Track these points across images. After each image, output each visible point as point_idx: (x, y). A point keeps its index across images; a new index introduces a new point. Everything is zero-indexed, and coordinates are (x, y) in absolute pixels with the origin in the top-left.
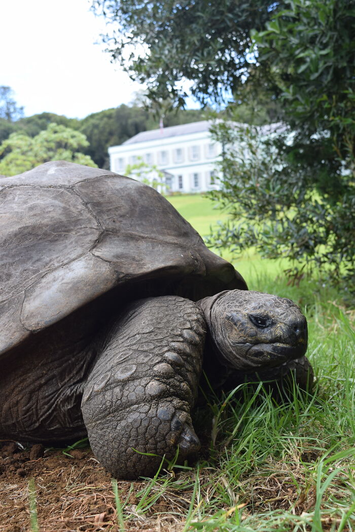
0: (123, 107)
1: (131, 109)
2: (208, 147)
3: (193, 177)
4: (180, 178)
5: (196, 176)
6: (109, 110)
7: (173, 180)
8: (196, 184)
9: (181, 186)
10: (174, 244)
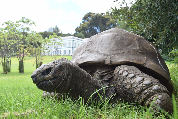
0: (46, 32)
1: (48, 32)
2: (69, 43)
3: (64, 51)
4: (61, 51)
5: (65, 51)
6: (42, 32)
7: (59, 52)
8: (65, 53)
9: (61, 53)
10: (102, 54)
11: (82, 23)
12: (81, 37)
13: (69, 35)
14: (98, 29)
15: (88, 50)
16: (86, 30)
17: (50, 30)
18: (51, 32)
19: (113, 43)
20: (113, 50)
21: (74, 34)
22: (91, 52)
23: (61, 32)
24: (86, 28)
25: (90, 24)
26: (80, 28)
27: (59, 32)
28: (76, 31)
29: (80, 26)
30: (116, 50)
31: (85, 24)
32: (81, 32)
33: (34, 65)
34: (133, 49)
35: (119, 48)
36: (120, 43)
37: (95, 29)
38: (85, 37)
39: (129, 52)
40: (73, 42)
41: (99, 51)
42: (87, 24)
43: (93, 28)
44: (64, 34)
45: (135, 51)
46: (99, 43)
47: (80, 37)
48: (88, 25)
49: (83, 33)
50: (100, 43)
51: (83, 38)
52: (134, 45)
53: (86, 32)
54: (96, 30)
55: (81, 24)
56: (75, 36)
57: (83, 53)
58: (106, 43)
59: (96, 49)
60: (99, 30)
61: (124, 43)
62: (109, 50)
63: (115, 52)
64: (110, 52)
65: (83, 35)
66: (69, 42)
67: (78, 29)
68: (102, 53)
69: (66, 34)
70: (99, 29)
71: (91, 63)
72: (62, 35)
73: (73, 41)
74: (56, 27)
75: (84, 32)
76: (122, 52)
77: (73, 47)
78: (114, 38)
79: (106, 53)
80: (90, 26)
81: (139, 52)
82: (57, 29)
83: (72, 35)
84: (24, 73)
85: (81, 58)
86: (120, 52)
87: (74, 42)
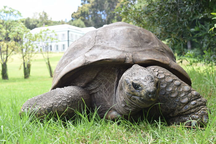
2: (62, 35)
3: (56, 46)
4: (51, 46)
7: (48, 47)
8: (57, 50)
9: (51, 49)
10: (120, 51)
11: (81, 6)
12: (80, 26)
13: (63, 23)
14: (103, 13)
15: (98, 46)
16: (86, 16)
17: (35, 16)
18: (36, 19)
19: (131, 38)
20: (133, 46)
21: (70, 22)
22: (103, 48)
23: (51, 19)
24: (86, 13)
25: (93, 7)
26: (77, 12)
27: (47, 18)
28: (72, 17)
29: (78, 10)
30: (136, 47)
31: (84, 7)
32: (79, 18)
33: (20, 69)
34: (153, 46)
35: (139, 44)
36: (139, 39)
37: (99, 14)
38: (84, 26)
39: (151, 50)
40: (68, 33)
41: (115, 47)
42: (88, 7)
43: (97, 13)
44: (56, 21)
45: (157, 49)
46: (111, 37)
47: (78, 26)
48: (90, 8)
49: (83, 20)
50: (113, 37)
51: (82, 27)
52: (154, 43)
53: (87, 18)
54: (101, 15)
55: (79, 7)
56: (70, 24)
57: (90, 50)
58: (122, 38)
59: (110, 45)
60: (105, 16)
61: (143, 39)
62: (127, 46)
63: (135, 49)
64: (130, 49)
65: (82, 23)
66: (63, 33)
67: (75, 14)
68: (120, 49)
69: (58, 21)
70: (105, 14)
71: (108, 61)
72: (52, 23)
73: (68, 31)
74: (43, 12)
75: (83, 18)
76: (143, 49)
77: (68, 41)
78: (131, 33)
79: (125, 50)
80: (93, 9)
81: (161, 51)
82: (45, 14)
83: (67, 23)
84: (8, 79)
85: (91, 55)
86: (141, 49)
87: (70, 33)
